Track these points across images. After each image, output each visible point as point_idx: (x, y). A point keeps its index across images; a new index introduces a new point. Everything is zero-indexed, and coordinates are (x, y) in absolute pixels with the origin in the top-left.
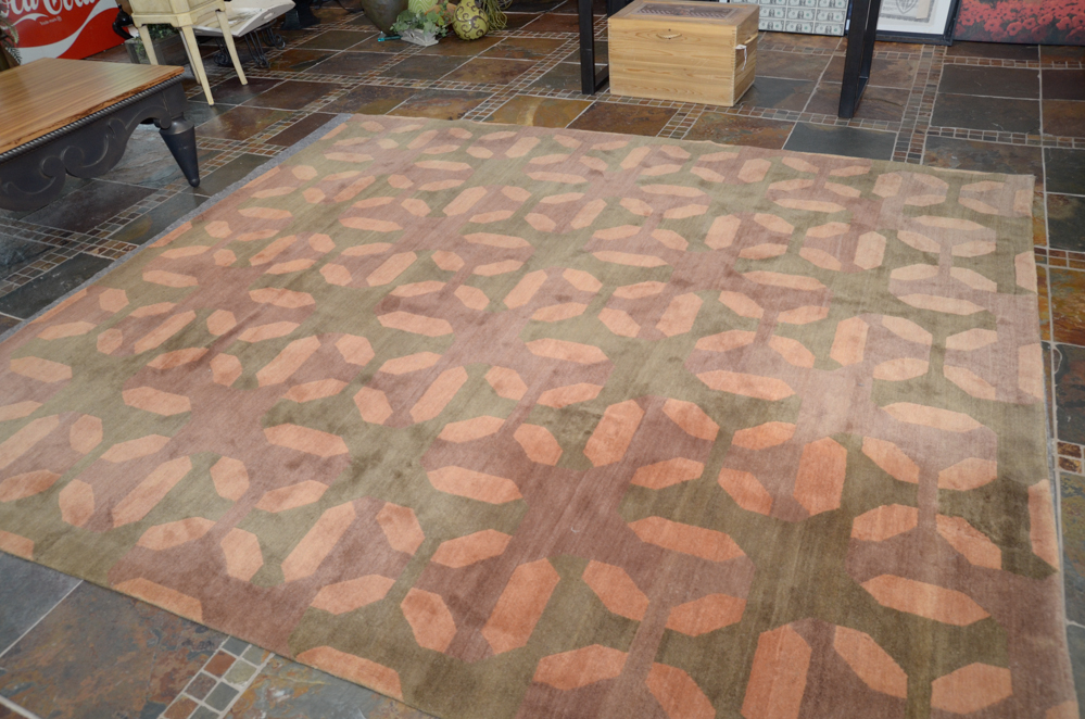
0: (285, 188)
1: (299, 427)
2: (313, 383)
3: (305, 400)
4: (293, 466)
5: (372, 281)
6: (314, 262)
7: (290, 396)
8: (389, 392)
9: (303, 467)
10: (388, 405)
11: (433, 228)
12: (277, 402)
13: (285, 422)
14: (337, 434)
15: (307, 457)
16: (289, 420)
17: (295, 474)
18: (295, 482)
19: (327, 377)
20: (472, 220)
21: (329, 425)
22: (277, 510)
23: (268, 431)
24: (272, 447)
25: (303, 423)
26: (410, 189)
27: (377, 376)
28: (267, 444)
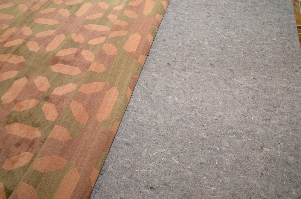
0: (10, 4)
1: (20, 124)
2: (25, 101)
3: (22, 110)
4: (18, 145)
5: (48, 49)
6: (24, 40)
7: (15, 109)
8: (56, 105)
9: (22, 145)
10: (56, 111)
11: (72, 22)
12: (10, 112)
13: (14, 122)
14: (36, 127)
15: (24, 140)
16: (16, 121)
17: (19, 149)
18: (19, 154)
19: (31, 98)
20: (87, 18)
21: (32, 123)
22: (12, 169)
23: (6, 127)
24: (8, 135)
25: (22, 122)
26: (62, 4)
27: (51, 97)
28: (6, 134)
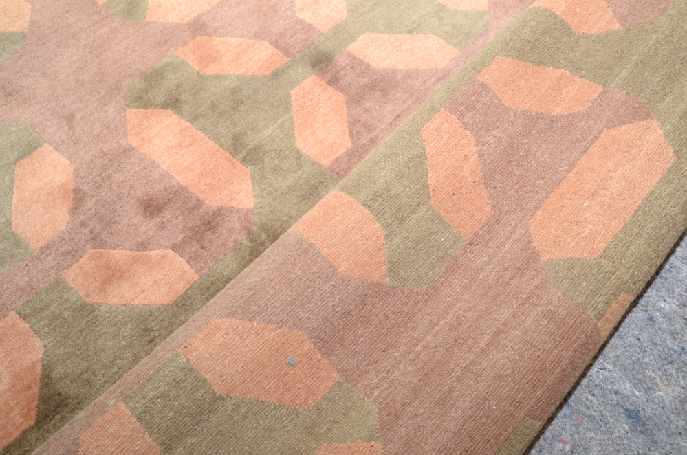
1: (185, 124)
2: (233, 41)
3: (211, 70)
4: (152, 207)
7: (187, 55)
8: (355, 100)
9: (167, 215)
10: (345, 127)
12: (165, 60)
13: (165, 106)
14: (244, 161)
15: (178, 198)
16: (173, 104)
17: (148, 227)
18: (143, 246)
19: (258, 36)
21: (236, 138)
22: (95, 299)
23: (133, 115)
24: (128, 151)
25: (194, 118)
27: (341, 61)
28: (123, 142)
